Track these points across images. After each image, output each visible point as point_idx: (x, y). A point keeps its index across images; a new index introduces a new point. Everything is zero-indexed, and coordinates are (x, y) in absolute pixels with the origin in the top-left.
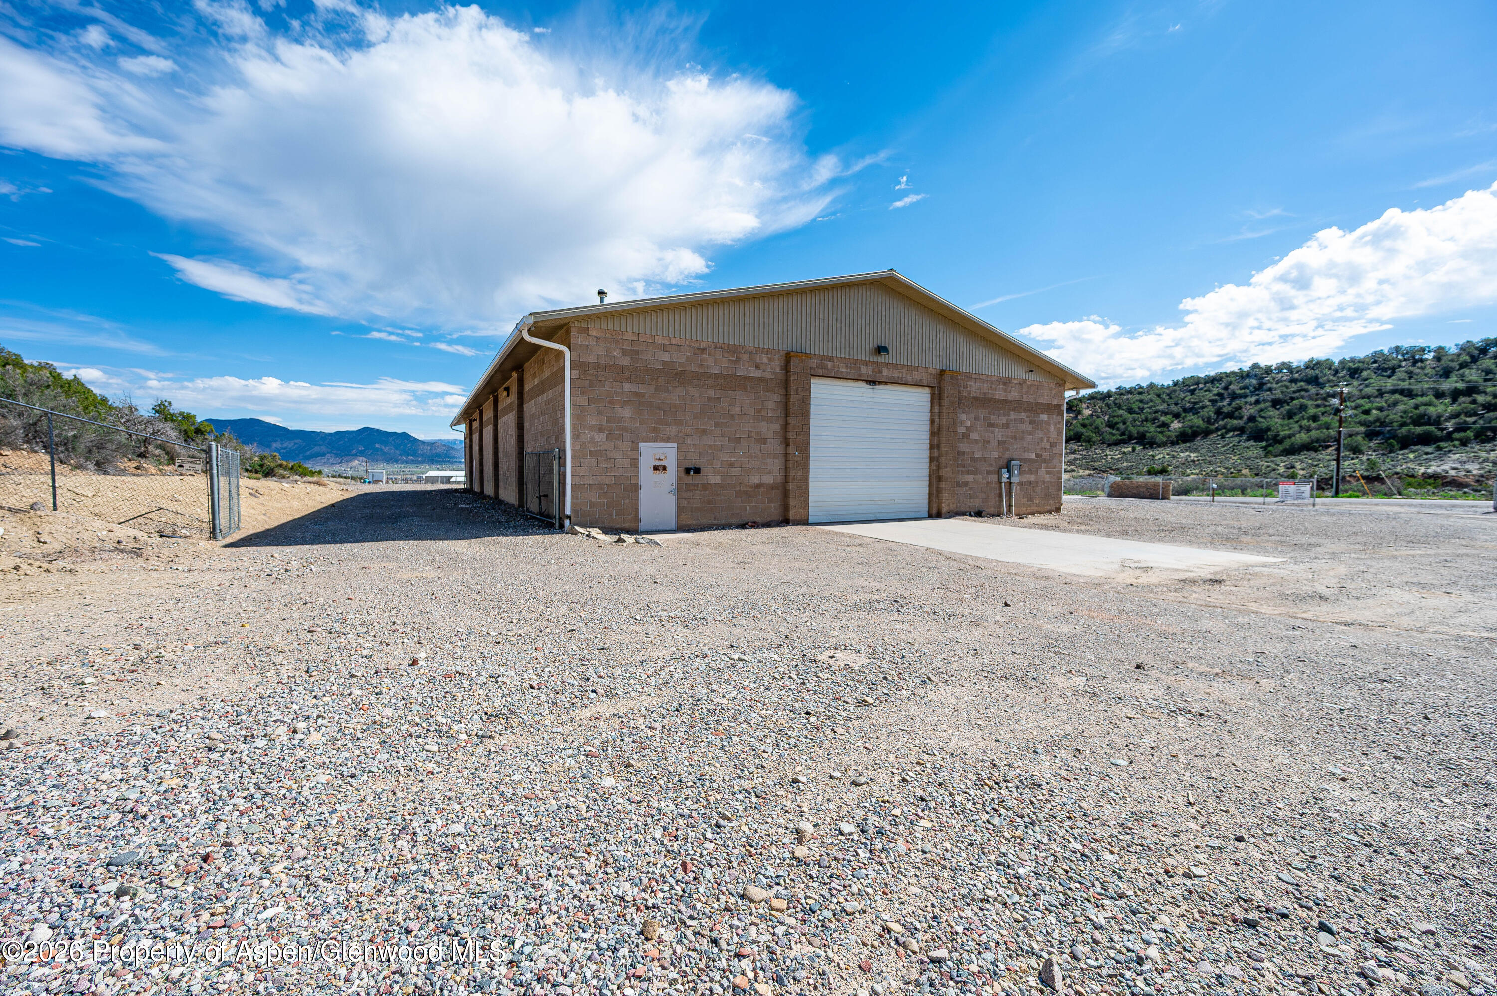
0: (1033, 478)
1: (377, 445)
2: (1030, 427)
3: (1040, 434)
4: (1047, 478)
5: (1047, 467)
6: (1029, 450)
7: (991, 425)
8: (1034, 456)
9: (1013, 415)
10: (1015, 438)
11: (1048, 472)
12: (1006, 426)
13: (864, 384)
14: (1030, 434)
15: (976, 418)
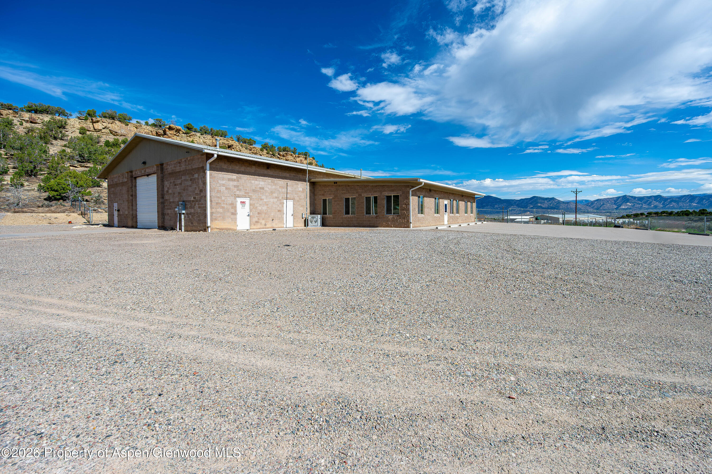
0: (192, 211)
1: (539, 205)
2: (189, 183)
3: (194, 186)
4: (199, 210)
5: (198, 204)
6: (190, 196)
7: (175, 185)
8: (192, 199)
9: (183, 178)
10: (184, 190)
11: (199, 207)
12: (181, 184)
13: (146, 177)
14: (190, 187)
15: (171, 183)
